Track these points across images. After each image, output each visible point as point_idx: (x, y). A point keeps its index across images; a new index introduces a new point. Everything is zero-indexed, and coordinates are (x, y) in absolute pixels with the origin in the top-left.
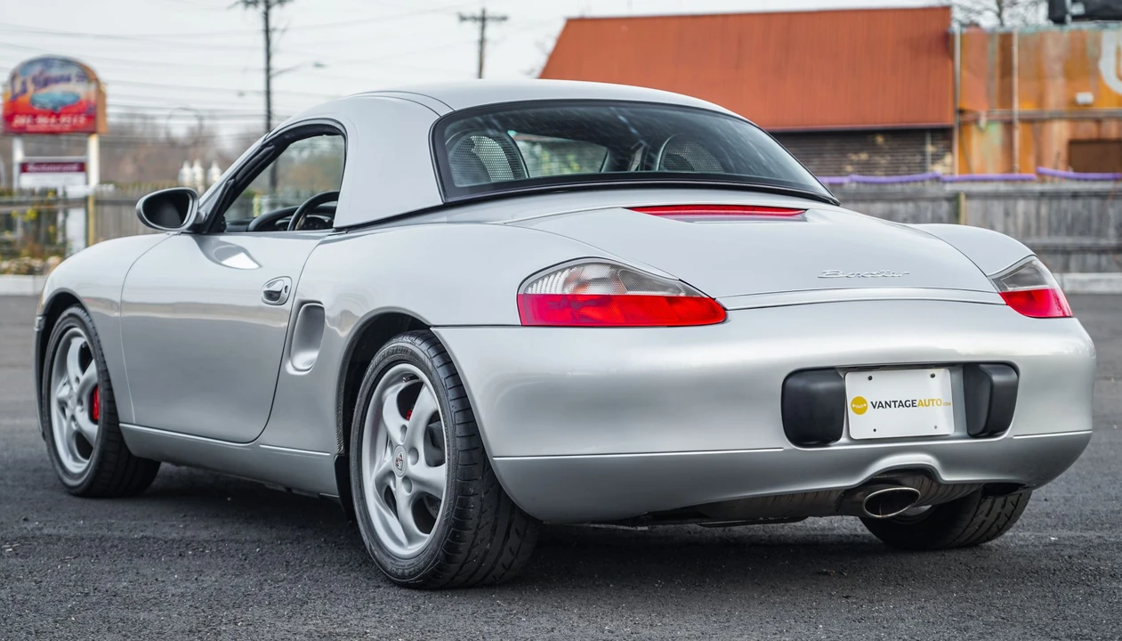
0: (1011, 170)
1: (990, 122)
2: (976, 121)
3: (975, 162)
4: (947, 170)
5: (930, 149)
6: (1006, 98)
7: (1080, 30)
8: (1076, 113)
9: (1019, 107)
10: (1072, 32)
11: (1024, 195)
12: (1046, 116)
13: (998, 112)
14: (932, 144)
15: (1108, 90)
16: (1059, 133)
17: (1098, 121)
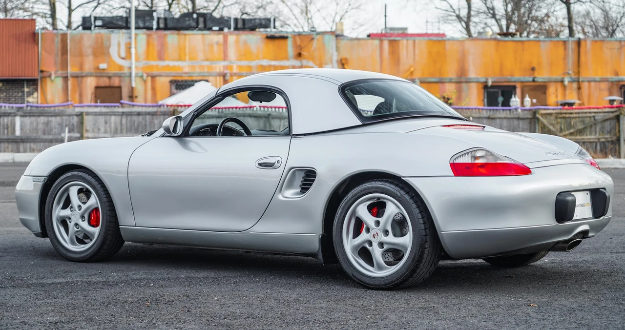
0: (68, 101)
1: (56, 77)
2: (50, 76)
3: (49, 97)
4: (35, 100)
5: (26, 90)
6: (64, 65)
7: (100, 33)
8: (99, 73)
9: (70, 70)
10: (96, 34)
11: (114, 114)
12: (84, 74)
13: (60, 72)
14: (27, 87)
15: (114, 62)
16: (90, 83)
17: (109, 77)
